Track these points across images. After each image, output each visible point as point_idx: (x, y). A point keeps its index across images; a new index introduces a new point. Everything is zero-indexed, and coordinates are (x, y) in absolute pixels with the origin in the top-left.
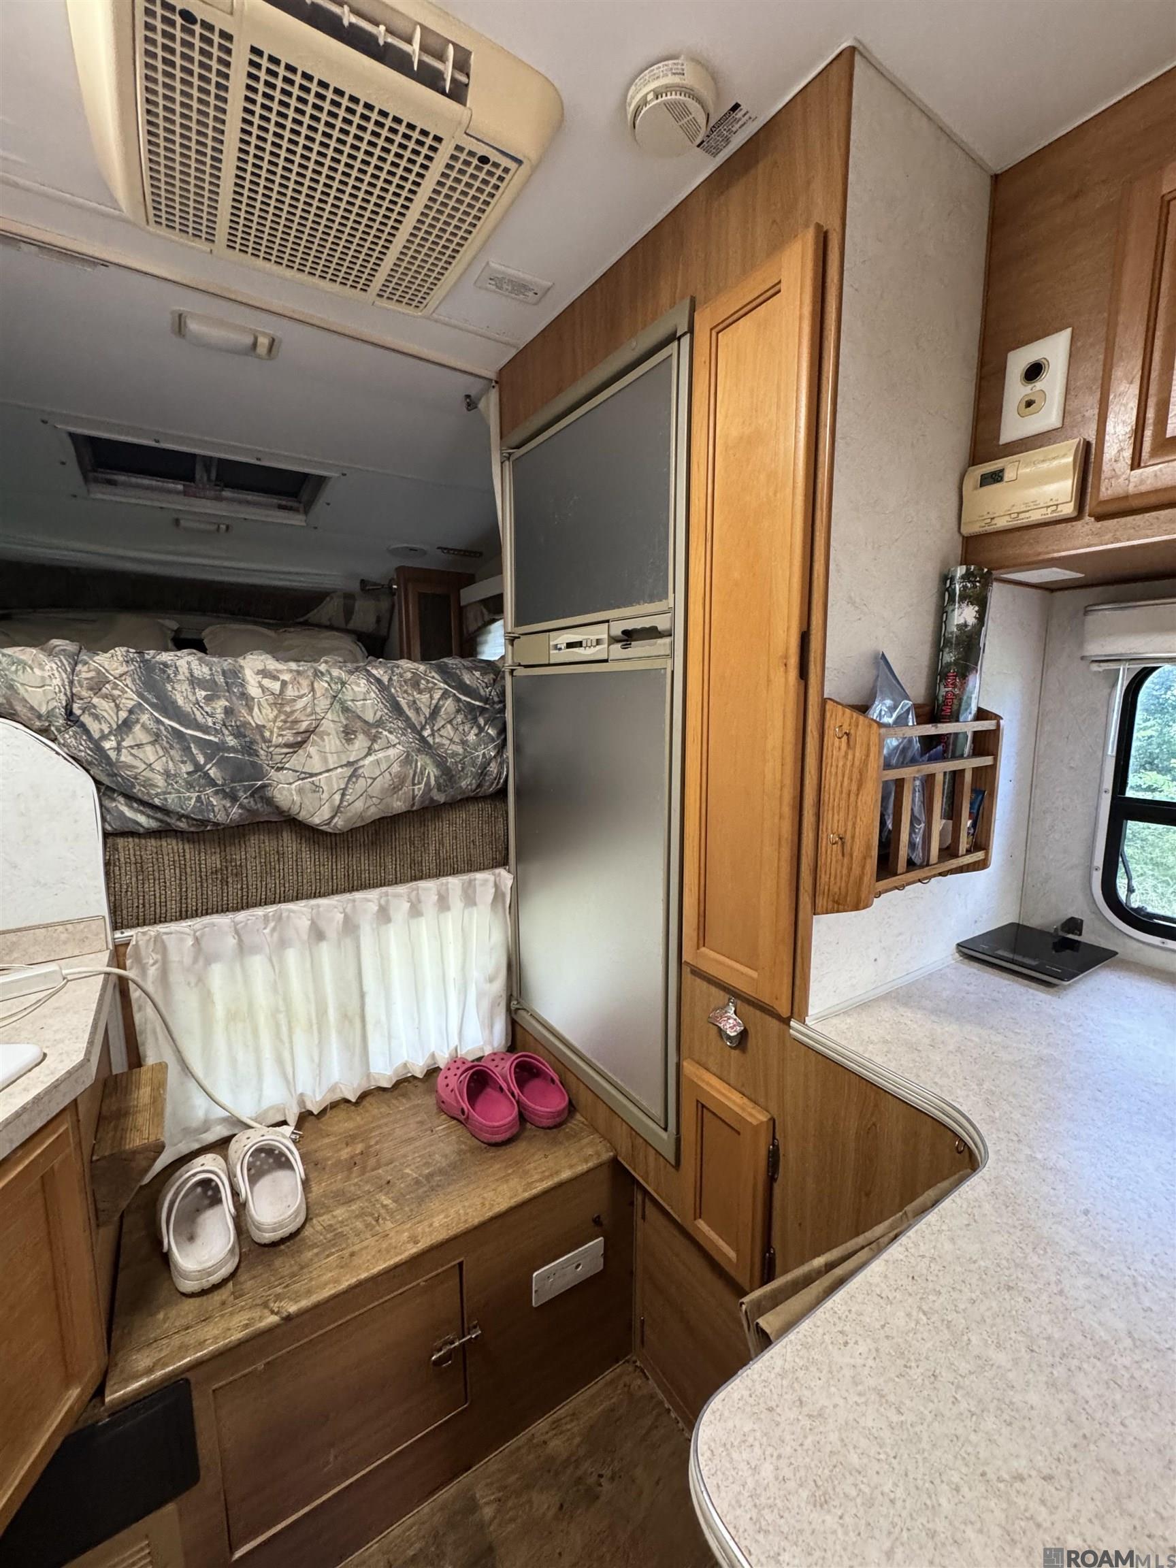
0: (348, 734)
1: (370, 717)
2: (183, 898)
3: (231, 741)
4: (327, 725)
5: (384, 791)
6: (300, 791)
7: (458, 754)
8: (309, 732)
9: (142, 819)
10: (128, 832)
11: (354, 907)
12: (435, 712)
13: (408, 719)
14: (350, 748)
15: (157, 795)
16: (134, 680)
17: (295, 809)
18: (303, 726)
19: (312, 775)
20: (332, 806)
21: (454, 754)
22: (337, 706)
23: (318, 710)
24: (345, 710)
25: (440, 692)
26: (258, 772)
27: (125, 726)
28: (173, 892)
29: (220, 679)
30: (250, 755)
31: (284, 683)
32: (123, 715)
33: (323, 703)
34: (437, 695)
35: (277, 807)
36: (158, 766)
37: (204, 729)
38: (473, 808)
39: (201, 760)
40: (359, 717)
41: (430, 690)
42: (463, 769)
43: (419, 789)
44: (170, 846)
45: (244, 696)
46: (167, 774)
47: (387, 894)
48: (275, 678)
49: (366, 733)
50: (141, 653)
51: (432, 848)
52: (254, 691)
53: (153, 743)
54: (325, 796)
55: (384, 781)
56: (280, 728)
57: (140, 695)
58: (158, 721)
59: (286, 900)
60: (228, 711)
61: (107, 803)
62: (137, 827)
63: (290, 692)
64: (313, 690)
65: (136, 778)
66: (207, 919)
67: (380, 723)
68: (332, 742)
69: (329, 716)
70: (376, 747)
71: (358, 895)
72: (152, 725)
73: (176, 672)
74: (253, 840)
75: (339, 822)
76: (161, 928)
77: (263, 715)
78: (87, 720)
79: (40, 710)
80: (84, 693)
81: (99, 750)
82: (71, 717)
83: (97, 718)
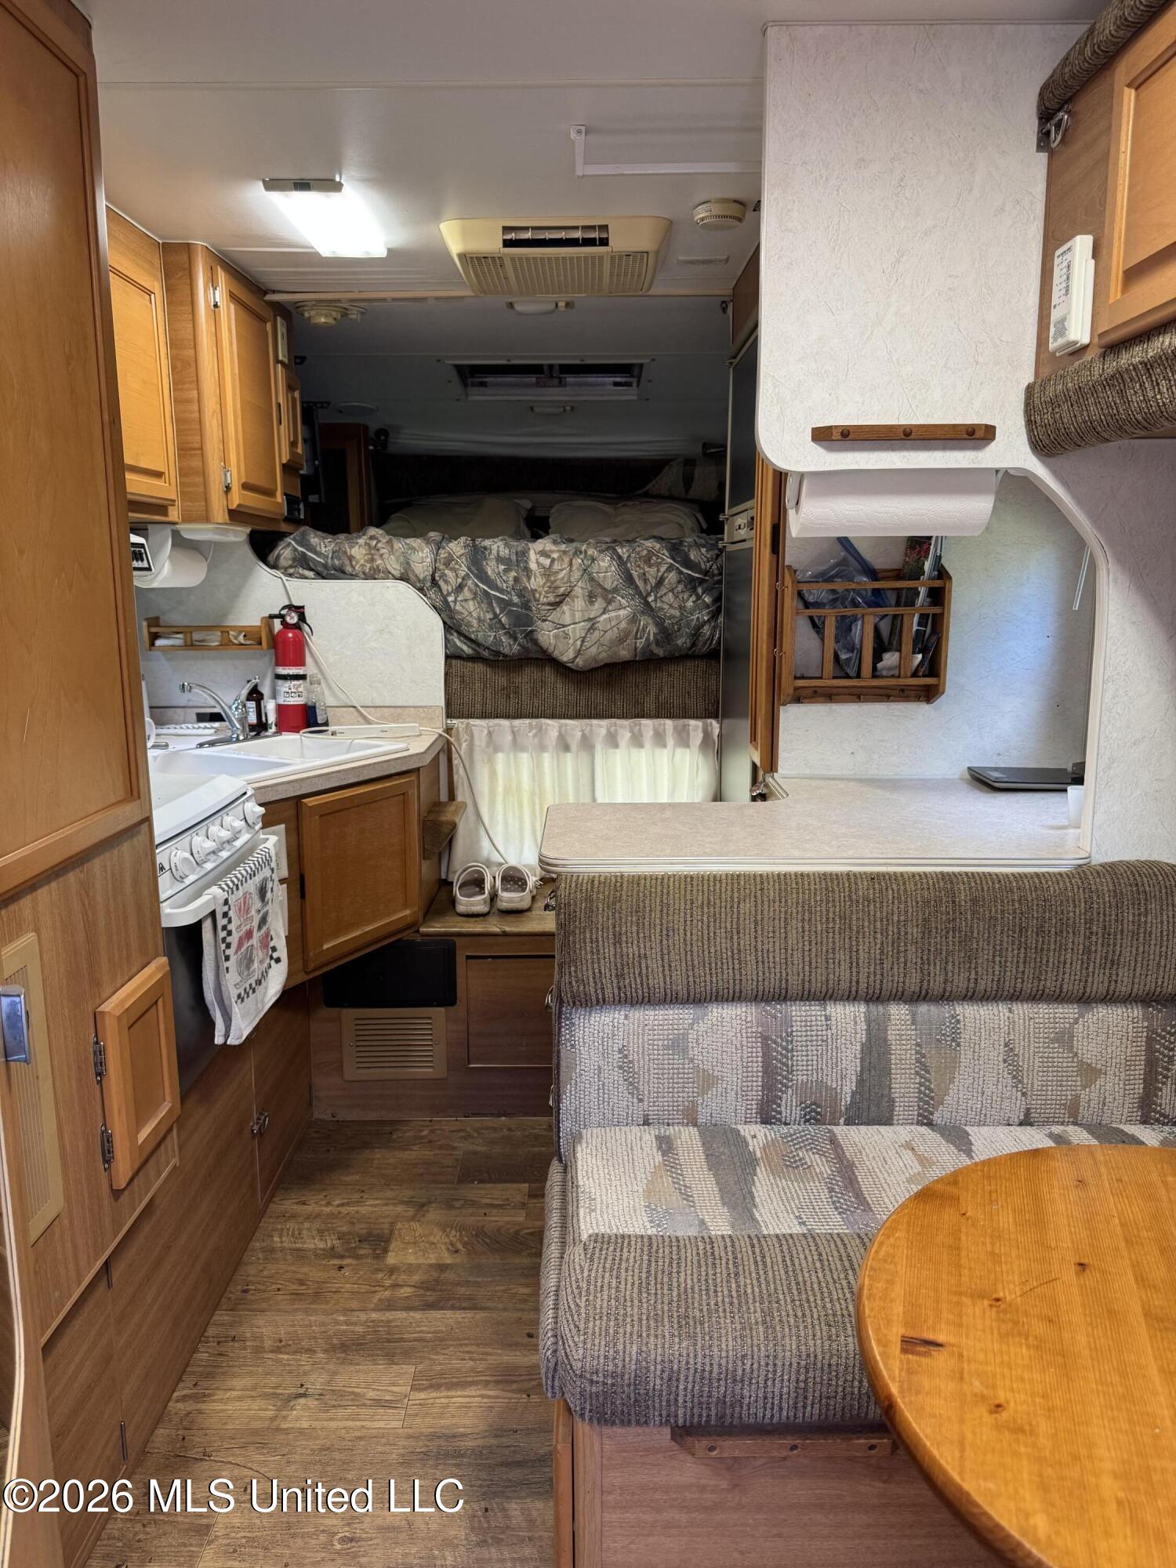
0: (591, 598)
1: (608, 585)
2: (484, 704)
3: (516, 599)
4: (578, 591)
5: (612, 642)
6: (556, 637)
7: (675, 617)
8: (565, 595)
9: (465, 648)
10: (458, 656)
11: (591, 730)
12: (660, 582)
13: (637, 587)
14: (591, 608)
15: (473, 632)
16: (467, 559)
17: (551, 649)
18: (562, 590)
19: (564, 626)
20: (575, 649)
21: (672, 617)
22: (586, 576)
23: (572, 579)
24: (592, 579)
25: (666, 566)
26: (529, 621)
27: (460, 588)
28: (479, 699)
29: (514, 558)
30: (526, 609)
31: (553, 560)
32: (459, 580)
33: (576, 574)
34: (663, 569)
35: (541, 648)
36: (475, 614)
37: (501, 591)
38: (689, 664)
39: (498, 611)
40: (600, 585)
41: (658, 565)
42: (679, 629)
43: (640, 643)
44: (479, 668)
45: (527, 570)
46: (479, 620)
47: (615, 725)
48: (548, 556)
49: (605, 598)
50: (474, 540)
51: (653, 694)
52: (533, 566)
53: (473, 599)
54: (571, 641)
55: (612, 634)
56: (546, 592)
57: (469, 569)
58: (477, 585)
59: (545, 717)
60: (516, 579)
61: (448, 636)
62: (462, 653)
63: (556, 566)
64: (571, 564)
65: (463, 621)
66: (497, 721)
67: (615, 590)
68: (579, 603)
69: (580, 584)
70: (610, 608)
71: (595, 722)
72: (473, 587)
73: (490, 554)
74: (527, 671)
75: (580, 661)
76: (472, 722)
77: (536, 583)
78: (441, 583)
79: (421, 577)
80: (441, 567)
81: (446, 602)
82: (434, 582)
83: (446, 582)
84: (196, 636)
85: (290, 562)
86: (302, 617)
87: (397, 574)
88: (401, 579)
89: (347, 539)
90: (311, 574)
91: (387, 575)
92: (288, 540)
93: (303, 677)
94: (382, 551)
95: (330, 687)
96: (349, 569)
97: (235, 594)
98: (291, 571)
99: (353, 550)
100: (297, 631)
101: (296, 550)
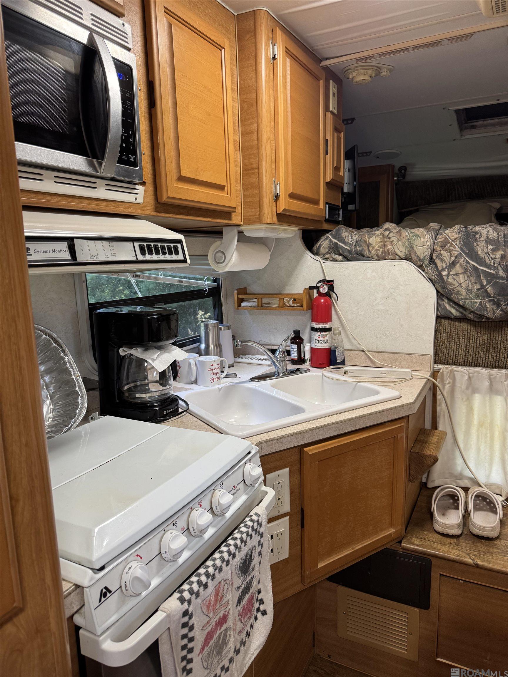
2: (466, 354)
3: (502, 273)
9: (453, 311)
10: (447, 317)
15: (462, 299)
16: (460, 241)
27: (453, 264)
28: (462, 351)
29: (502, 240)
32: (453, 259)
36: (464, 285)
37: (488, 266)
39: (485, 282)
44: (465, 327)
46: (468, 289)
50: (466, 227)
53: (463, 273)
57: (461, 249)
58: (467, 262)
60: (503, 257)
61: (440, 301)
62: (451, 315)
65: (453, 290)
66: (476, 369)
72: (464, 264)
73: (480, 237)
74: (506, 331)
76: (455, 368)
78: (437, 261)
79: (421, 257)
80: (438, 249)
81: (440, 275)
82: (432, 260)
83: (442, 260)
84: (265, 301)
85: (327, 250)
86: (331, 288)
87: (402, 255)
88: (406, 259)
89: (368, 231)
90: (340, 258)
91: (395, 256)
92: (328, 235)
93: (329, 330)
94: (392, 239)
95: (347, 336)
96: (366, 253)
97: (291, 273)
98: (327, 256)
99: (371, 239)
100: (327, 298)
101: (331, 241)
